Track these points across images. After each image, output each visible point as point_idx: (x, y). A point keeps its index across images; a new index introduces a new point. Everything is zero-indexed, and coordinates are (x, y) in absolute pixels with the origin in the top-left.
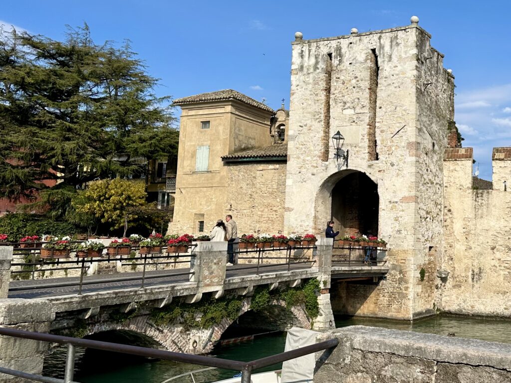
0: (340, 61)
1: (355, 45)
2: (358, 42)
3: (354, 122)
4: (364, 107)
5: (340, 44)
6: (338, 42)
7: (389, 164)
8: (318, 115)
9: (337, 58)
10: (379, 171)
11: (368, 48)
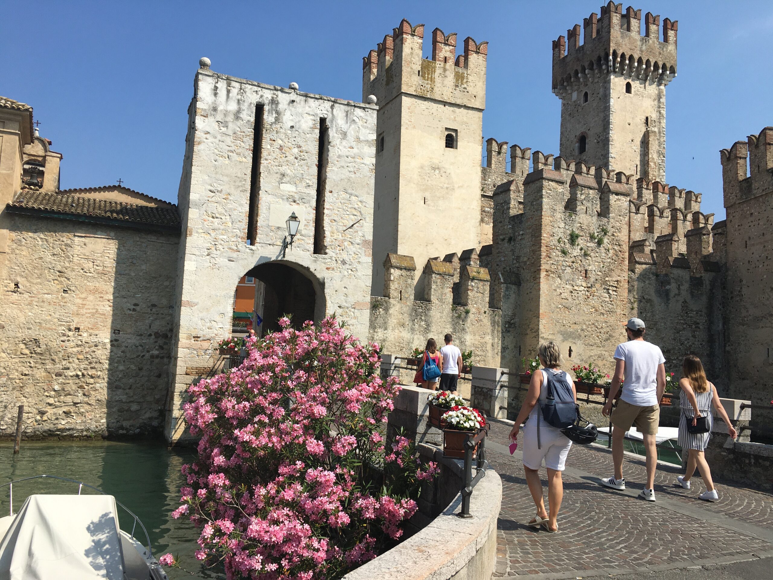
0: (277, 120)
1: (299, 105)
2: (303, 103)
3: (294, 202)
4: (309, 186)
5: (277, 96)
6: (274, 94)
7: (340, 262)
8: (240, 181)
9: (272, 114)
10: (327, 269)
11: (317, 115)
